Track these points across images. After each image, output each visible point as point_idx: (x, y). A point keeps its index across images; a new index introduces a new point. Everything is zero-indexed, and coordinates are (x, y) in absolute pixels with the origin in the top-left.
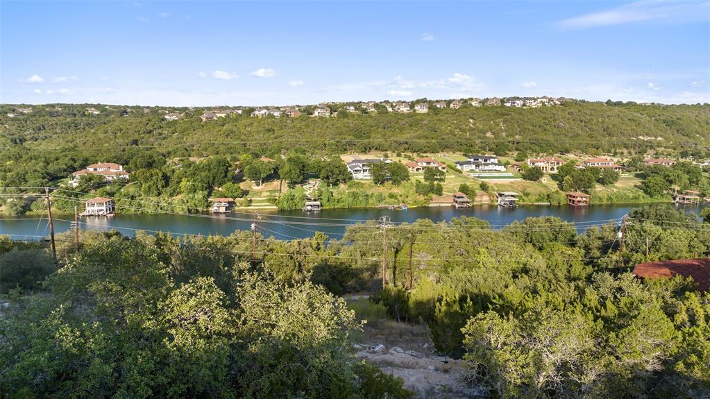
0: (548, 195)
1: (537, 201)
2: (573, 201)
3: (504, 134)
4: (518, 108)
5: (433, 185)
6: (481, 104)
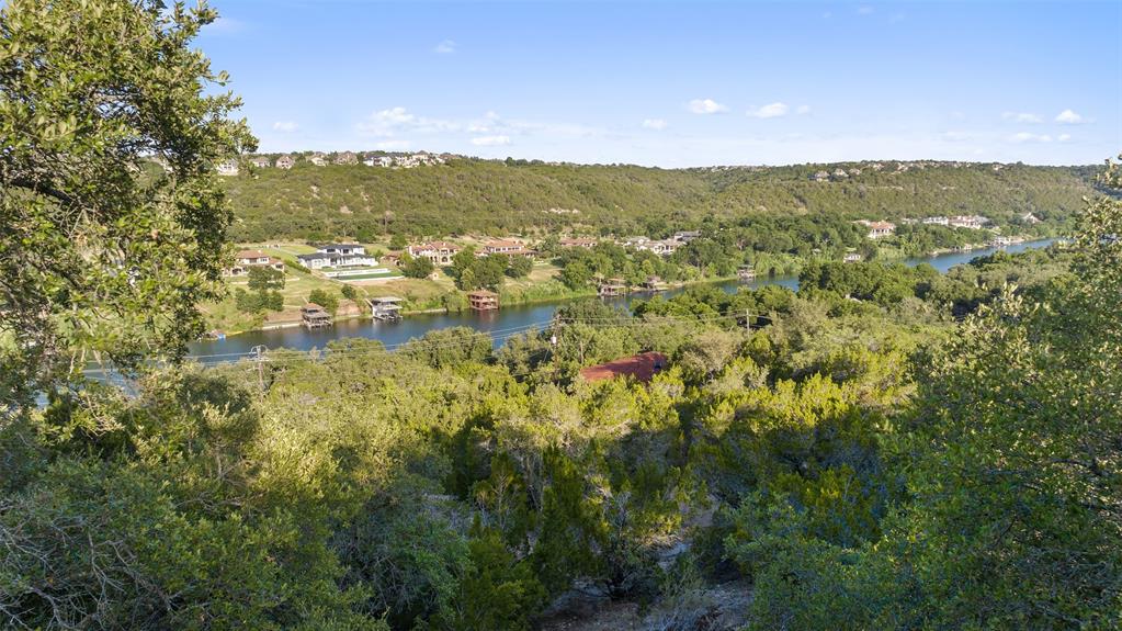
0: (443, 298)
1: (428, 307)
2: (478, 303)
3: (368, 209)
4: (386, 169)
5: (267, 295)
6: (327, 162)
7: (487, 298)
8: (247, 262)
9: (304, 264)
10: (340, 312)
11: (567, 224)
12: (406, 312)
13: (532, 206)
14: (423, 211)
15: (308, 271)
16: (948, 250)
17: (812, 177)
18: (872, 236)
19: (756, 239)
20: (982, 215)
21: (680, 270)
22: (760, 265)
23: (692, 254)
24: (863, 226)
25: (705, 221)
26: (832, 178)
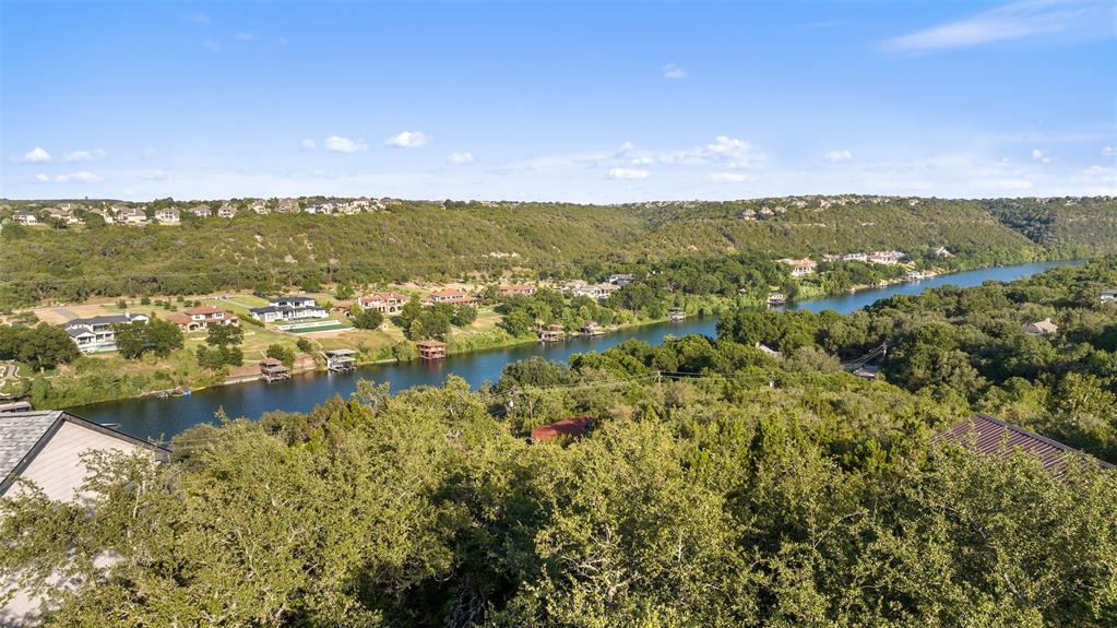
0: (394, 349)
1: (380, 358)
2: (427, 353)
3: (312, 257)
4: (328, 216)
5: (227, 350)
6: (270, 210)
7: (435, 347)
8: (202, 317)
9: (256, 317)
10: (297, 365)
11: (507, 268)
12: (359, 363)
13: (472, 251)
14: (367, 259)
15: (261, 325)
16: (866, 286)
17: (740, 215)
18: (795, 274)
19: (685, 282)
20: (899, 250)
21: (615, 314)
22: (689, 307)
23: (626, 299)
24: (787, 265)
25: (638, 263)
26: (759, 216)
